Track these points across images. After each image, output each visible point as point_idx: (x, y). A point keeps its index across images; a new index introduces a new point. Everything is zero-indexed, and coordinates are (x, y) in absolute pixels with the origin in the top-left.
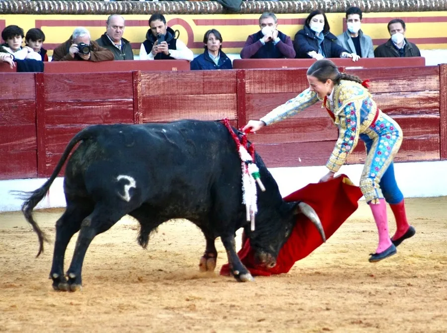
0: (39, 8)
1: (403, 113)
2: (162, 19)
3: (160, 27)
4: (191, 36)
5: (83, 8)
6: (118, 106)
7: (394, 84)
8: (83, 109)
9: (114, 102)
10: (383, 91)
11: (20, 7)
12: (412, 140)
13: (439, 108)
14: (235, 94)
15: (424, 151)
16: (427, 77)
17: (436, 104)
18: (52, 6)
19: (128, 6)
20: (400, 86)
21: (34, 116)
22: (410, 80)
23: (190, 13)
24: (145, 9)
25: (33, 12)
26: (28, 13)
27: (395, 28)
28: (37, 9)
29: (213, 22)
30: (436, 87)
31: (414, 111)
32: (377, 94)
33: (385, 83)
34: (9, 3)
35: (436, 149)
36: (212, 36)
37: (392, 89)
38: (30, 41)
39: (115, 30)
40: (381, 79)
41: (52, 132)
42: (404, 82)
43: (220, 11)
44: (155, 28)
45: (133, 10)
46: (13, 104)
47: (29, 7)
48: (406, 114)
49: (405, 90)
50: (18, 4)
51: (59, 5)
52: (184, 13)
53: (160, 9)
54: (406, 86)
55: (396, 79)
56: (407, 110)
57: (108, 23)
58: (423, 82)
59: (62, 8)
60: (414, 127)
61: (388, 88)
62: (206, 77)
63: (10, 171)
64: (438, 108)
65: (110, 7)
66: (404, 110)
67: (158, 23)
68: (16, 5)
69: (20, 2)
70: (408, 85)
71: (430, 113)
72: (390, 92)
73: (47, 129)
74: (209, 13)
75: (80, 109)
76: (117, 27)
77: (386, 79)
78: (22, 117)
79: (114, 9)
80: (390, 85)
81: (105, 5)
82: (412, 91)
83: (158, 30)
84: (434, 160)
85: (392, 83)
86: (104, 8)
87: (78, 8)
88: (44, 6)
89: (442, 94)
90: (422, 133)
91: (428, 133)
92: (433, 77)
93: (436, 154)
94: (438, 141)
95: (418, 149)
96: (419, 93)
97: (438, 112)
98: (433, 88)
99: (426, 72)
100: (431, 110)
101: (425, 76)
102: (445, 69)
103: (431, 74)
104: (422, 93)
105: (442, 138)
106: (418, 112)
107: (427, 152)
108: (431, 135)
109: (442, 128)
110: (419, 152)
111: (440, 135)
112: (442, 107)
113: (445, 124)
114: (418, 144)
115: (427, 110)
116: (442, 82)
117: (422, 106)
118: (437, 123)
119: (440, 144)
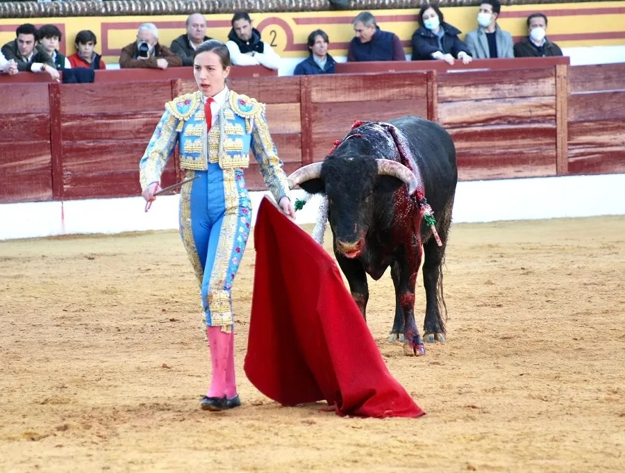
0: (106, 9)
1: (509, 123)
2: (247, 18)
3: (245, 27)
4: (290, 36)
5: (158, 8)
6: (153, 119)
7: (499, 89)
8: (109, 124)
9: (149, 114)
10: (484, 98)
11: (83, 9)
12: (521, 153)
13: (555, 116)
14: (299, 104)
15: (537, 165)
16: (541, 80)
17: (552, 111)
18: (121, 6)
19: (214, 5)
20: (506, 92)
21: (49, 132)
22: (518, 84)
23: (290, 11)
24: (234, 8)
25: (98, 14)
26: (93, 15)
27: (537, 23)
28: (103, 10)
29: (318, 21)
30: (551, 93)
31: (524, 120)
32: (476, 100)
33: (485, 89)
34: (70, 5)
35: (552, 163)
36: (319, 38)
37: (495, 94)
38: (80, 43)
39: (195, 29)
40: (480, 84)
41: (71, 150)
42: (511, 86)
43: (326, 7)
44: (239, 29)
45: (220, 9)
46: (22, 119)
47: (94, 9)
48: (514, 123)
49: (512, 96)
50: (81, 5)
51: (131, 5)
52: (283, 11)
53: (253, 7)
54: (513, 91)
55: (501, 83)
56: (514, 119)
57: (187, 23)
58: (535, 86)
59: (134, 8)
60: (523, 138)
61: (490, 94)
62: (262, 84)
63: (18, 192)
64: (553, 115)
65: (191, 6)
66: (510, 119)
67: (241, 22)
68: (79, 6)
69: (84, 3)
70: (516, 90)
71: (544, 122)
72: (493, 99)
73: (64, 146)
74: (314, 10)
75: (105, 123)
76: (198, 25)
77: (487, 84)
78: (33, 133)
79: (197, 8)
80: (493, 90)
81: (186, 5)
82: (521, 97)
83: (243, 31)
84: (549, 176)
85: (496, 88)
86: (184, 7)
87: (152, 8)
88: (112, 7)
89: (559, 99)
90: (534, 145)
91: (541, 144)
92: (546, 80)
93: (552, 170)
94: (554, 154)
95: (528, 164)
96: (529, 99)
97: (553, 121)
98: (547, 94)
99: (539, 74)
100: (545, 118)
101: (536, 79)
102: (562, 70)
103: (544, 77)
104: (534, 99)
105: (559, 150)
106: (529, 121)
107: (539, 167)
108: (544, 147)
109: (559, 139)
110: (530, 167)
111: (556, 147)
112: (558, 116)
113: (562, 135)
114: (528, 158)
115: (540, 118)
116: (559, 85)
117: (534, 114)
118: (552, 133)
119: (556, 157)
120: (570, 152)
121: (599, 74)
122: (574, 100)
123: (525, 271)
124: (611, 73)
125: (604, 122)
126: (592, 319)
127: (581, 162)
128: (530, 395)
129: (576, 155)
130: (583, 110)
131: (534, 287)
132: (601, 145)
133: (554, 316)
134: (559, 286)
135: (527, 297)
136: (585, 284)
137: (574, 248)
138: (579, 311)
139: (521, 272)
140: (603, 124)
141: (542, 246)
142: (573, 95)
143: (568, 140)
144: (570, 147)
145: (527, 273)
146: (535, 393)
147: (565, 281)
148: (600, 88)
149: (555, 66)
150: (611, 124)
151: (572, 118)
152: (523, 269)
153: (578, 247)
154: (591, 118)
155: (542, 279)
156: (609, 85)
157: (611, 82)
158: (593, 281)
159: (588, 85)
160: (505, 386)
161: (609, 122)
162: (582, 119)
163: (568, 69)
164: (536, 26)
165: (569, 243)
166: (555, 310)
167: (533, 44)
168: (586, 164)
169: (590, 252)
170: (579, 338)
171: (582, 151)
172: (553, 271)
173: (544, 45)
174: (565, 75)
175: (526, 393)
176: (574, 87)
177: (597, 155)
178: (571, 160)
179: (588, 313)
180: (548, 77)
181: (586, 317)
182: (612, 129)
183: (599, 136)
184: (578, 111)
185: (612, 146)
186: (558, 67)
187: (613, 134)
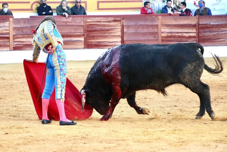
13: (9, 33)
16: (5, 22)
17: (8, 32)
30: (8, 26)
58: (3, 24)
71: (6, 35)
89: (10, 28)
90: (3, 41)
91: (5, 41)
92: (6, 22)
93: (8, 49)
94: (9, 44)
95: (1, 47)
96: (1, 28)
97: (9, 35)
98: (7, 26)
99: (4, 20)
100: (6, 34)
101: (4, 22)
102: (11, 19)
103: (6, 21)
104: (3, 28)
105: (10, 43)
106: (1, 34)
107: (4, 48)
108: (6, 42)
109: (10, 40)
110: (2, 48)
111: (10, 42)
112: (10, 33)
113: (11, 39)
114: (1, 45)
115: (5, 34)
116: (10, 24)
117: (3, 32)
118: (8, 38)
119: (10, 45)
120: (14, 44)
121: (22, 21)
122: (15, 29)
123: (3, 79)
124: (25, 21)
125: (24, 35)
126: (25, 93)
127: (17, 47)
128: (10, 115)
129: (15, 45)
130: (17, 32)
131: (6, 83)
132: (23, 42)
133: (13, 92)
134: (14, 83)
135: (5, 86)
136: (21, 83)
137: (16, 72)
138: (20, 90)
139: (2, 79)
140: (23, 36)
141: (7, 71)
142: (14, 27)
143: (13, 40)
144: (14, 42)
145: (4, 79)
146: (12, 115)
147: (15, 82)
148: (22, 25)
149: (9, 18)
150: (26, 36)
151: (14, 34)
152: (2, 78)
153: (17, 72)
154: (20, 34)
155: (8, 81)
156: (25, 24)
157: (25, 23)
158: (23, 82)
159: (19, 24)
160: (2, 112)
161: (25, 35)
162: (17, 34)
163: (13, 19)
164: (5, 8)
165: (14, 71)
166: (14, 90)
167: (4, 12)
168: (18, 47)
169: (21, 73)
170: (22, 98)
171: (17, 43)
172: (11, 79)
173: (7, 12)
174: (12, 21)
175: (9, 115)
176: (15, 24)
177: (22, 45)
178: (14, 46)
179: (23, 91)
180: (7, 21)
181: (23, 92)
182: (26, 37)
183: (22, 39)
184: (16, 32)
185: (26, 42)
186: (10, 19)
187: (26, 39)
